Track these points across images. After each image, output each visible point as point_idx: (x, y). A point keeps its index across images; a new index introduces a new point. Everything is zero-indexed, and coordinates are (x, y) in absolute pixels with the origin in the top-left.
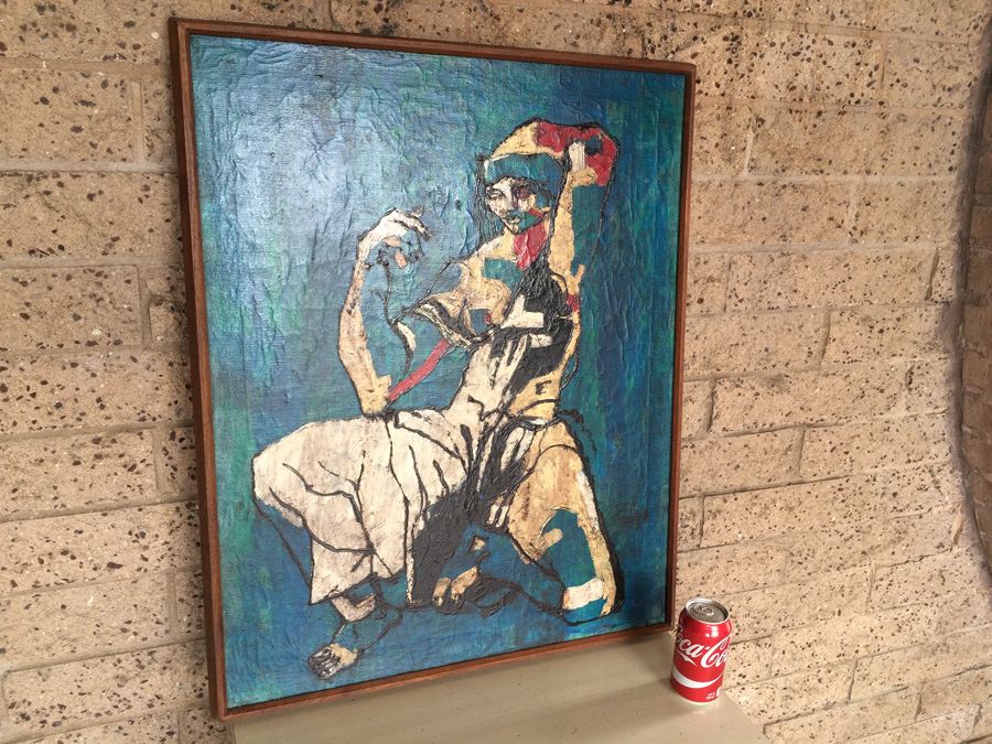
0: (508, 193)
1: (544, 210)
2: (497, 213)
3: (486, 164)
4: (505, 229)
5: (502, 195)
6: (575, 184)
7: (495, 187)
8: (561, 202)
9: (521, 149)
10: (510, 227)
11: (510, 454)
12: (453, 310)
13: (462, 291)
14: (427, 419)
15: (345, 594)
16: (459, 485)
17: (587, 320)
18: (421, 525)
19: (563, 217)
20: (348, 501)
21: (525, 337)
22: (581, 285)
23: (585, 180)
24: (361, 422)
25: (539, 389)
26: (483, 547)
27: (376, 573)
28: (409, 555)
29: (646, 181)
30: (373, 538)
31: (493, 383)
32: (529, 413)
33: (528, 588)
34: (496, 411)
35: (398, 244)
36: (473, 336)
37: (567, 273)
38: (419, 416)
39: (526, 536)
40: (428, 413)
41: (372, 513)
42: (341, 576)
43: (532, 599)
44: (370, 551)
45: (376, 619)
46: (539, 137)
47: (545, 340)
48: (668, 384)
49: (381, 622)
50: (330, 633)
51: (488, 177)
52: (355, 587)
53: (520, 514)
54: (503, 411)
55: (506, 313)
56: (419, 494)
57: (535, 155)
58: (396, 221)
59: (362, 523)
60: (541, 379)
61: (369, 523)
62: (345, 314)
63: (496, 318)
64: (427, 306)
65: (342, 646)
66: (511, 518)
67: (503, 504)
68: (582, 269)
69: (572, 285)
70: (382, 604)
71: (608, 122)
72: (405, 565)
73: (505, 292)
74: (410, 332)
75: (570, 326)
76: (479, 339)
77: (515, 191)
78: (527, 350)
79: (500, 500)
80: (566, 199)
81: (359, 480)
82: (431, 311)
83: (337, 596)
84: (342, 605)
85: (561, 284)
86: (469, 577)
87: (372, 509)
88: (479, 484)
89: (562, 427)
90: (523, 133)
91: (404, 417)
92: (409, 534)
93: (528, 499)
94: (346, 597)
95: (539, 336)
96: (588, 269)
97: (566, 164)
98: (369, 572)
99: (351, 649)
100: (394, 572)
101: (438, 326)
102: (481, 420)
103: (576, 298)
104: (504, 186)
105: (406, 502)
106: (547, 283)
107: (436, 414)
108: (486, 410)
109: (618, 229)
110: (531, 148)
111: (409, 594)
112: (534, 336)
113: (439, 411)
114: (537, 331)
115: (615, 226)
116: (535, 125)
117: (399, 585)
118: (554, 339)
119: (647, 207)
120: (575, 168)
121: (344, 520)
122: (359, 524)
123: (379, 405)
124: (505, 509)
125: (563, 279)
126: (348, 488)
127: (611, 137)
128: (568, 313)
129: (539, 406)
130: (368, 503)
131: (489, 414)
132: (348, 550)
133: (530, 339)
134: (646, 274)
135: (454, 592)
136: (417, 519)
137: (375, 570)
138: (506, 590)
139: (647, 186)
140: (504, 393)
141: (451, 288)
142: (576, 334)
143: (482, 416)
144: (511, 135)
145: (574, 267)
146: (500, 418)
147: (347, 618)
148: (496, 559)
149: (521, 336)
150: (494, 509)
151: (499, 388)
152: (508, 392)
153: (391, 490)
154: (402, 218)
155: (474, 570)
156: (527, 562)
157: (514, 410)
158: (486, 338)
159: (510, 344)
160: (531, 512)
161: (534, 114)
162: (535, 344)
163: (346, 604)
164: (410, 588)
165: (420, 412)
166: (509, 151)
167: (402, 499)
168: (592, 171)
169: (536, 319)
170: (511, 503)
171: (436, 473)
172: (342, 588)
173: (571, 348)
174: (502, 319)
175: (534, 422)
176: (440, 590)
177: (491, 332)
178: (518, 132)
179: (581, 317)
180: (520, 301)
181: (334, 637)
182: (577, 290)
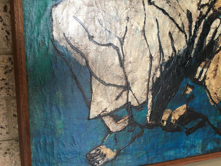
11: (211, 36)
15: (111, 114)
16: (182, 51)
18: (158, 74)
20: (116, 51)
26: (191, 93)
27: (130, 102)
28: (150, 93)
30: (129, 79)
33: (212, 119)
39: (214, 88)
41: (130, 62)
42: (109, 102)
43: (212, 126)
44: (127, 87)
45: (129, 131)
49: (131, 133)
50: (100, 138)
52: (117, 110)
53: (212, 75)
54: (211, 5)
56: (159, 54)
59: (124, 68)
61: (129, 68)
65: (107, 147)
66: (208, 76)
67: (204, 67)
70: (132, 122)
72: (147, 99)
79: (203, 64)
81: (124, 38)
83: (105, 115)
84: (108, 121)
86: (181, 110)
87: (131, 59)
88: (193, 52)
92: (151, 79)
93: (217, 66)
94: (112, 116)
98: (126, 101)
99: (112, 150)
100: (140, 103)
105: (151, 57)
111: (148, 117)
117: (143, 111)
121: (112, 65)
122: (121, 70)
124: (205, 70)
126: (116, 42)
130: (128, 55)
132: (114, 85)
135: (173, 118)
136: (156, 70)
137: (130, 100)
138: (200, 119)
147: (111, 130)
148: (197, 101)
150: (200, 69)
153: (142, 48)
155: (185, 106)
156: (212, 104)
160: (218, 74)
163: (111, 121)
164: (149, 114)
167: (148, 55)
170: (208, 67)
171: (170, 41)
172: (109, 110)
176: (165, 117)
181: (103, 142)
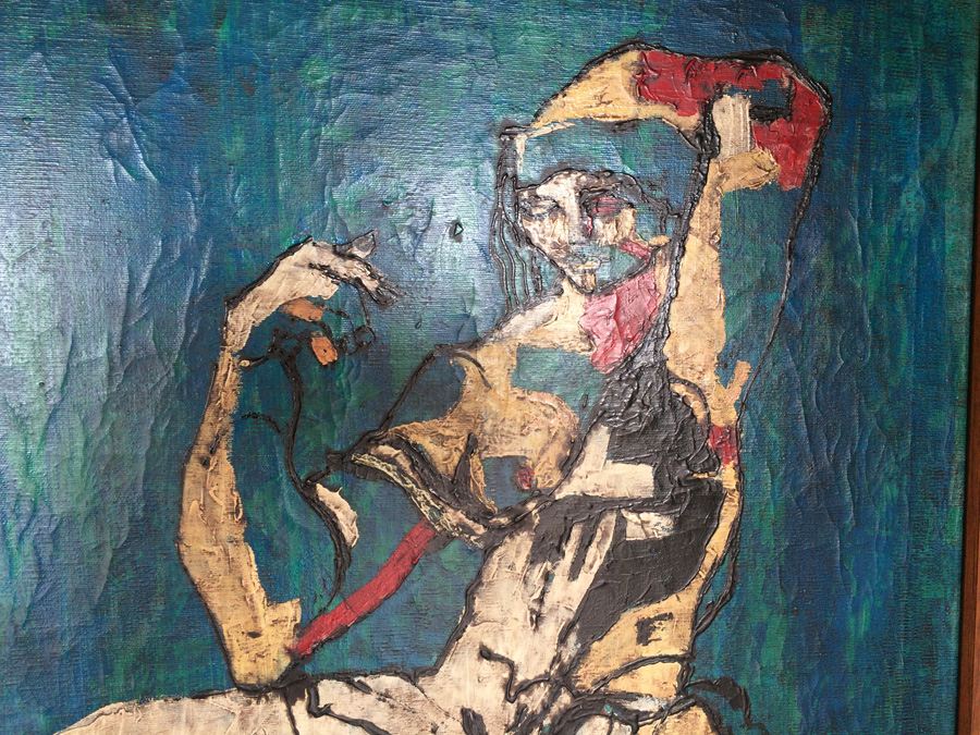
0: (571, 204)
1: (654, 241)
2: (546, 248)
3: (520, 142)
4: (565, 284)
5: (557, 208)
6: (728, 186)
7: (541, 191)
8: (695, 224)
9: (601, 110)
10: (577, 278)
12: (443, 456)
13: (465, 418)
14: (384, 696)
17: (757, 481)
19: (700, 257)
21: (612, 518)
22: (743, 405)
23: (750, 177)
24: (229, 702)
25: (645, 631)
29: (894, 178)
31: (537, 619)
32: (622, 684)
34: (544, 679)
35: (317, 315)
36: (490, 514)
37: (709, 380)
38: (366, 689)
40: (389, 682)
46: (642, 82)
47: (658, 525)
48: (949, 629)
51: (526, 170)
54: (561, 677)
55: (567, 466)
57: (634, 123)
58: (311, 266)
60: (649, 611)
62: (194, 466)
63: (544, 474)
64: (386, 450)
68: (743, 370)
69: (722, 406)
71: (805, 51)
73: (564, 420)
74: (346, 505)
75: (716, 496)
76: (504, 521)
77: (589, 202)
78: (614, 547)
80: (705, 218)
82: (391, 460)
85: (695, 404)
89: (699, 717)
90: (607, 74)
91: (330, 692)
95: (644, 516)
96: (757, 371)
97: (706, 141)
101: (408, 493)
102: (508, 698)
103: (732, 434)
104: (563, 190)
106: (662, 398)
107: (406, 686)
108: (520, 678)
109: (827, 282)
110: (625, 106)
112: (632, 517)
113: (412, 678)
114: (640, 506)
115: (820, 276)
116: (633, 56)
118: (679, 523)
119: (898, 237)
120: (726, 151)
123: (273, 664)
125: (700, 393)
127: (809, 79)
128: (713, 465)
129: (645, 670)
131: (527, 687)
133: (622, 521)
134: (892, 382)
139: (897, 190)
140: (562, 640)
141: (440, 411)
142: (729, 512)
143: (513, 689)
144: (578, 78)
145: (725, 366)
146: (554, 696)
149: (601, 515)
151: (551, 629)
152: (572, 638)
154: (328, 259)
157: (586, 677)
158: (519, 521)
159: (576, 532)
161: (629, 32)
162: (634, 532)
165: (369, 681)
166: (572, 114)
168: (767, 157)
169: (637, 478)
173: (718, 542)
174: (557, 477)
175: (633, 706)
177: (531, 506)
178: (594, 72)
179: (741, 475)
180: (600, 441)
182: (733, 415)
